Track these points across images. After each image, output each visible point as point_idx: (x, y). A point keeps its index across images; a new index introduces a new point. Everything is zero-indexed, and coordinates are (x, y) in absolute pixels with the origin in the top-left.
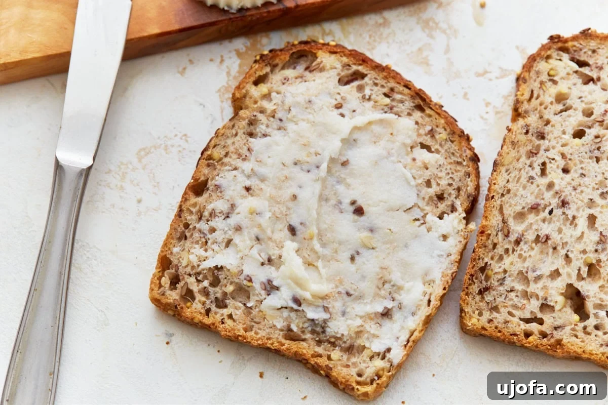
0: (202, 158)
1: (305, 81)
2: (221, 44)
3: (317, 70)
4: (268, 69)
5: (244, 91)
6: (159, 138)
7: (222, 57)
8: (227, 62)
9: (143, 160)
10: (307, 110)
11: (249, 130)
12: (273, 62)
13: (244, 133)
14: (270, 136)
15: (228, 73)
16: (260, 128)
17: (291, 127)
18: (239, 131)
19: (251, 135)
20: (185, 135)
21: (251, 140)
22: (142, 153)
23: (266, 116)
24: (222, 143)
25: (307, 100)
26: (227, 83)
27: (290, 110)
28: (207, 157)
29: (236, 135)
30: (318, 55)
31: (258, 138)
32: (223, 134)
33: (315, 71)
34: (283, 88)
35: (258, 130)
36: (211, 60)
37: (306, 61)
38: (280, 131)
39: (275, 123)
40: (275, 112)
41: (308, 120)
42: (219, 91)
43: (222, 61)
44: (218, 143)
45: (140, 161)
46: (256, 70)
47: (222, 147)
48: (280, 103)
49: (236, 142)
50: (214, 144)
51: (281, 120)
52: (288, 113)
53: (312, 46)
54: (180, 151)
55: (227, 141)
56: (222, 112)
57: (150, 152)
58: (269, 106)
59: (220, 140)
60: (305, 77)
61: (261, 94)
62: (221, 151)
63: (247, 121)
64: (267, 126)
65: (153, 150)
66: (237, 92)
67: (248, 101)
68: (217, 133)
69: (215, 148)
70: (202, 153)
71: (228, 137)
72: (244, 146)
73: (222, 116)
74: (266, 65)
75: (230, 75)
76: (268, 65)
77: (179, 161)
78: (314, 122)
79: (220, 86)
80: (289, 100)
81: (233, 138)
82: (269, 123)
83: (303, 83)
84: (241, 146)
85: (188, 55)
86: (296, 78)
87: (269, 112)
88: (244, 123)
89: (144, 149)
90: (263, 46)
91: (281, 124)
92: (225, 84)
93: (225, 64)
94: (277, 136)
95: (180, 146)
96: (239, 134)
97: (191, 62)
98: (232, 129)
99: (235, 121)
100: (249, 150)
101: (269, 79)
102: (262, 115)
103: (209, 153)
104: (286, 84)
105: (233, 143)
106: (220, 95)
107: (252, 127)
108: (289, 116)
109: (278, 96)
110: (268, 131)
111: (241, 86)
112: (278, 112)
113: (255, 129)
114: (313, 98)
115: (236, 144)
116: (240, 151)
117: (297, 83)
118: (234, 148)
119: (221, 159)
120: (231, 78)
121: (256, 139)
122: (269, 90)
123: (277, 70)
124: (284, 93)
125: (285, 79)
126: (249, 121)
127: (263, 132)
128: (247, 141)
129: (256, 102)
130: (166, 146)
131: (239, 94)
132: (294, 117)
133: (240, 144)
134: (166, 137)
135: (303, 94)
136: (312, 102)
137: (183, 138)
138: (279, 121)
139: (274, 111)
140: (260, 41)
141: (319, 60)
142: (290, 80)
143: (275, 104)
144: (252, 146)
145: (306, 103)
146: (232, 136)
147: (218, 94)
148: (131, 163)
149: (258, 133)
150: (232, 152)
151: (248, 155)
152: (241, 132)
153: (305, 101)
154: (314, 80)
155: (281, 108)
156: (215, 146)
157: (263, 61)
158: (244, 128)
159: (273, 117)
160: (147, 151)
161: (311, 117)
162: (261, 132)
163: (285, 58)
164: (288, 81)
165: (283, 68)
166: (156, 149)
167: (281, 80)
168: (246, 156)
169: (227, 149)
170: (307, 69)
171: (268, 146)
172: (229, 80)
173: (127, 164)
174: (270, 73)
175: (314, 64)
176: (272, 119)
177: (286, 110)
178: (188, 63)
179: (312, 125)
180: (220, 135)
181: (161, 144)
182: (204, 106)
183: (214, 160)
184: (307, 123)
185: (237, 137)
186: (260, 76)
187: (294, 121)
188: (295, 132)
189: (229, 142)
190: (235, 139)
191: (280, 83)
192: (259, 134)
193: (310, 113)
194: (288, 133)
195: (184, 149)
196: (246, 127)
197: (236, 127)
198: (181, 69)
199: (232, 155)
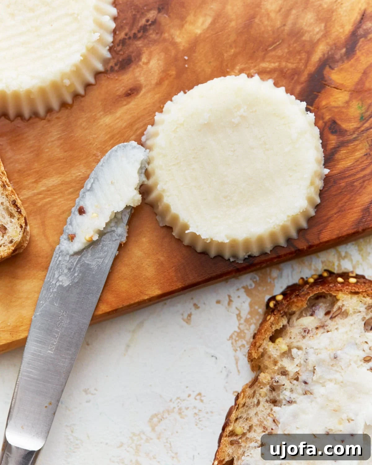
0: (224, 435)
1: (328, 331)
2: (227, 282)
3: (339, 316)
4: (284, 321)
5: (261, 350)
6: (171, 401)
7: (229, 296)
8: (236, 303)
9: (156, 428)
10: (335, 368)
11: (272, 397)
12: (288, 309)
13: (267, 401)
14: (295, 402)
15: (239, 316)
16: (284, 394)
17: (318, 390)
18: (261, 399)
19: (274, 402)
20: (200, 394)
21: (276, 409)
22: (155, 420)
23: (289, 379)
24: (245, 416)
25: (332, 356)
26: (239, 328)
27: (315, 369)
28: (229, 433)
29: (259, 403)
30: (338, 297)
31: (283, 406)
32: (244, 405)
33: (336, 318)
34: (304, 343)
35: (281, 397)
36: (218, 302)
37: (325, 303)
38: (306, 396)
39: (299, 387)
40: (299, 374)
41: (336, 380)
42: (231, 337)
43: (230, 301)
44: (239, 416)
45: (153, 429)
46: (272, 324)
47: (245, 419)
48: (302, 362)
49: (259, 412)
50: (235, 418)
51: (306, 383)
52: (313, 373)
53: (331, 287)
54: (196, 414)
55: (249, 412)
56: (237, 363)
57: (163, 418)
58: (292, 368)
59: (242, 412)
60: (327, 326)
61: (280, 353)
62: (244, 425)
63: (268, 387)
64: (292, 391)
65: (166, 415)
66: (253, 351)
67: (267, 362)
68: (238, 403)
69: (237, 422)
70: (224, 429)
71: (250, 408)
72: (268, 417)
73: (237, 367)
74: (282, 316)
75: (241, 318)
76: (285, 316)
77: (196, 425)
78: (342, 382)
79: (232, 332)
80: (312, 359)
81: (255, 408)
82: (294, 387)
83: (326, 334)
84: (265, 417)
85: (192, 299)
86: (317, 328)
87: (291, 374)
88: (265, 390)
89: (156, 415)
90: (274, 279)
91: (307, 388)
92: (237, 330)
93: (234, 305)
94: (303, 402)
95: (195, 407)
96: (262, 403)
97: (196, 306)
98: (253, 397)
99: (255, 387)
100: (274, 421)
101: (287, 333)
102: (284, 377)
103: (230, 428)
104: (307, 338)
105: (256, 414)
106: (232, 344)
107: (274, 394)
108: (315, 378)
109: (300, 352)
110: (294, 396)
111: (258, 344)
112: (301, 374)
113: (279, 395)
114: (339, 353)
115: (259, 415)
116: (265, 423)
117: (319, 335)
118: (258, 420)
119: (244, 434)
120: (242, 321)
121: (281, 407)
122: (288, 346)
123: (294, 318)
124: (306, 348)
125: (305, 331)
126: (270, 386)
127: (288, 400)
128: (272, 410)
129: (275, 363)
130: (180, 409)
131: (256, 354)
132: (320, 377)
133: (264, 414)
134: (178, 398)
135: (326, 349)
136: (338, 358)
137: (198, 397)
138: (303, 384)
139: (297, 373)
140: (270, 274)
141: (339, 304)
142: (310, 332)
143: (297, 365)
144: (277, 416)
145: (332, 360)
146: (254, 406)
147: (230, 341)
148: (144, 433)
149: (282, 399)
150: (256, 425)
151: (274, 428)
152: (263, 400)
153: (330, 358)
154: (337, 329)
155: (304, 369)
156: (237, 419)
157: (279, 311)
158: (266, 395)
159: (297, 379)
160: (159, 416)
161: (338, 376)
162: (285, 399)
163: (302, 305)
164: (308, 333)
165: (301, 316)
166: (169, 414)
167: (300, 333)
168: (272, 429)
169: (250, 422)
170: (327, 313)
171: (295, 416)
172: (240, 324)
173: (139, 435)
174: (288, 325)
175: (335, 309)
176: (295, 382)
177: (310, 371)
178: (193, 308)
179: (341, 386)
180: (241, 406)
181: (174, 408)
182: (216, 358)
183: (237, 435)
184: (335, 384)
185: (259, 406)
186: (276, 331)
187: (321, 383)
188: (323, 395)
189: (252, 413)
190: (258, 409)
191: (299, 337)
192: (284, 402)
193: (337, 371)
194: (315, 398)
195: (200, 410)
196: (269, 394)
197: (257, 395)
198: (186, 316)
199: (257, 429)
